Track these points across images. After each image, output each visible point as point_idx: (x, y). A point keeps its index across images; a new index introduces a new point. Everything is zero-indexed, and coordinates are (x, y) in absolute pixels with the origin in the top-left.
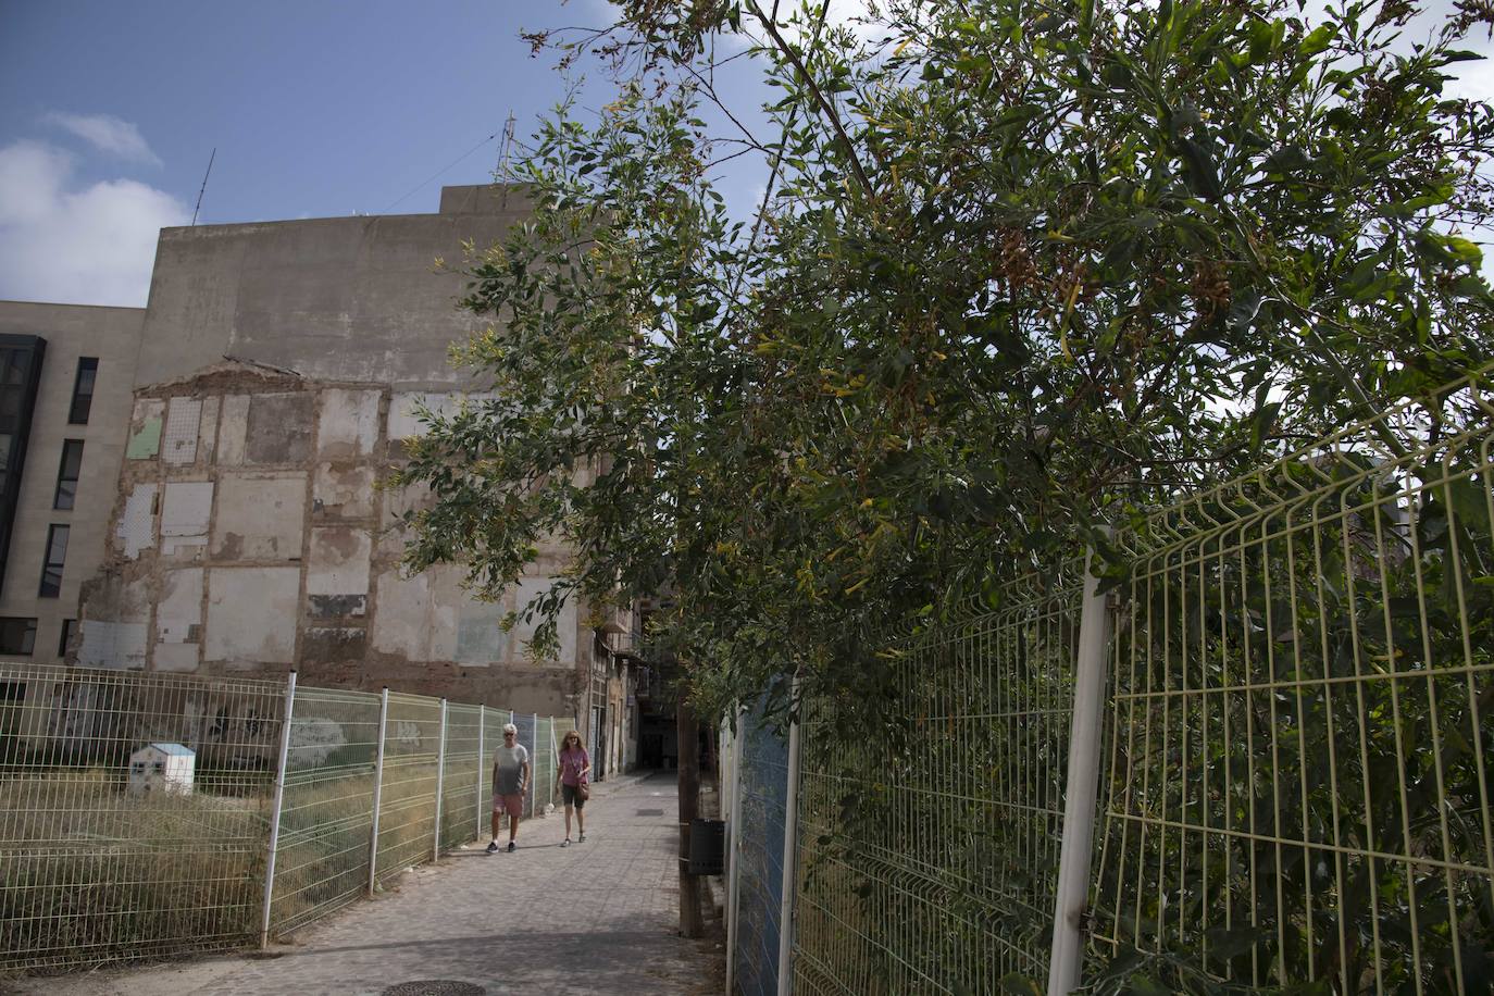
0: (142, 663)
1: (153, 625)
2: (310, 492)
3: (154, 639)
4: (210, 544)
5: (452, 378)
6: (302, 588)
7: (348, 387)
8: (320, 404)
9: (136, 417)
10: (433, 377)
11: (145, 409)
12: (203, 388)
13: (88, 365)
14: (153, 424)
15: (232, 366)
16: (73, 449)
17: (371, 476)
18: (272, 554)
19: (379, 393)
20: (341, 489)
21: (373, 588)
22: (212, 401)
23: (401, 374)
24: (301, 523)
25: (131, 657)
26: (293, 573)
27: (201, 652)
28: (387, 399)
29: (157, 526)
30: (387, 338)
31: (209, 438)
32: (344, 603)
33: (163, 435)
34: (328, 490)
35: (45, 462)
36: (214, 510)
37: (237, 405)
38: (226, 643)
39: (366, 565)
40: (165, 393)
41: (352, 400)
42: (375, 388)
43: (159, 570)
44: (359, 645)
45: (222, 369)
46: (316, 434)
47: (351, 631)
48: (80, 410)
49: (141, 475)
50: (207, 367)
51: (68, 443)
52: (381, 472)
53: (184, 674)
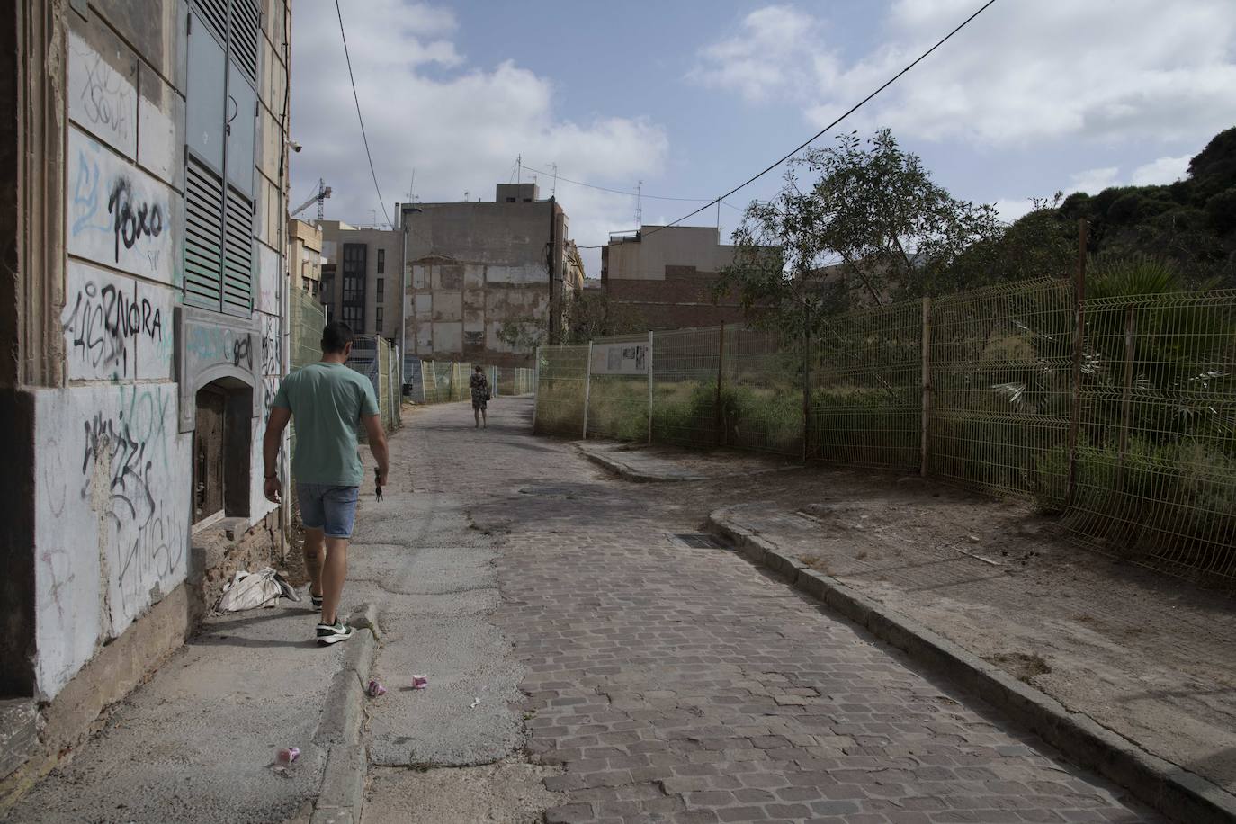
1: (416, 341)
2: (463, 299)
3: (417, 345)
4: (432, 315)
5: (506, 262)
6: (463, 330)
7: (472, 264)
8: (464, 269)
10: (500, 261)
12: (424, 263)
13: (381, 252)
14: (408, 274)
15: (433, 256)
16: (380, 282)
17: (482, 294)
18: (452, 318)
19: (483, 266)
20: (473, 298)
21: (485, 329)
22: (428, 268)
23: (490, 260)
24: (461, 308)
25: (410, 350)
26: (460, 325)
27: (433, 349)
28: (485, 269)
29: (414, 309)
30: (484, 247)
32: (476, 334)
33: (412, 278)
34: (469, 298)
35: (372, 287)
36: (432, 305)
37: (436, 269)
38: (441, 346)
39: (483, 323)
40: (411, 264)
41: (474, 269)
42: (481, 265)
43: (416, 323)
44: (482, 347)
45: (430, 257)
46: (463, 280)
47: (479, 343)
48: (381, 269)
49: (406, 292)
50: (425, 256)
51: (378, 279)
52: (485, 292)
53: (428, 356)
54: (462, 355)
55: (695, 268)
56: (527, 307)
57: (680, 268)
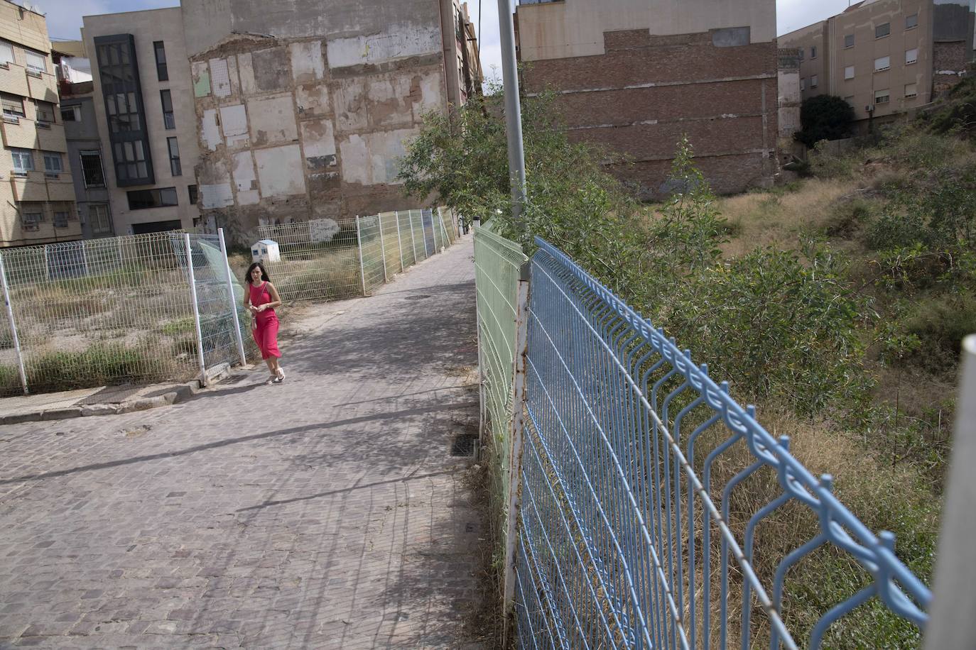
0: (232, 203)
1: (233, 184)
2: (295, 103)
3: (235, 190)
4: (251, 137)
5: (357, 28)
6: (302, 155)
7: (302, 41)
8: (289, 53)
9: (194, 74)
10: (347, 28)
11: (197, 69)
12: (224, 52)
13: (158, 45)
14: (203, 75)
15: (237, 37)
16: (165, 94)
17: (325, 90)
18: (283, 139)
19: (319, 42)
20: (311, 99)
21: (338, 150)
22: (231, 59)
23: (329, 29)
24: (294, 121)
25: (226, 200)
26: (296, 147)
27: (260, 194)
28: (324, 45)
29: (221, 132)
30: (316, 8)
31: (235, 80)
32: (325, 160)
33: (211, 81)
34: (304, 101)
35: (154, 105)
36: (248, 120)
37: (245, 58)
38: (271, 187)
39: (333, 139)
40: (206, 57)
41: (306, 48)
42: (317, 40)
43: (228, 154)
44: (337, 180)
45: (232, 40)
46: (291, 71)
47: (332, 174)
48: (163, 75)
49: (205, 105)
50: (224, 39)
51: (162, 92)
52: (330, 86)
53: (254, 205)
54: (308, 197)
55: (646, 31)
56: (402, 103)
57: (625, 33)
